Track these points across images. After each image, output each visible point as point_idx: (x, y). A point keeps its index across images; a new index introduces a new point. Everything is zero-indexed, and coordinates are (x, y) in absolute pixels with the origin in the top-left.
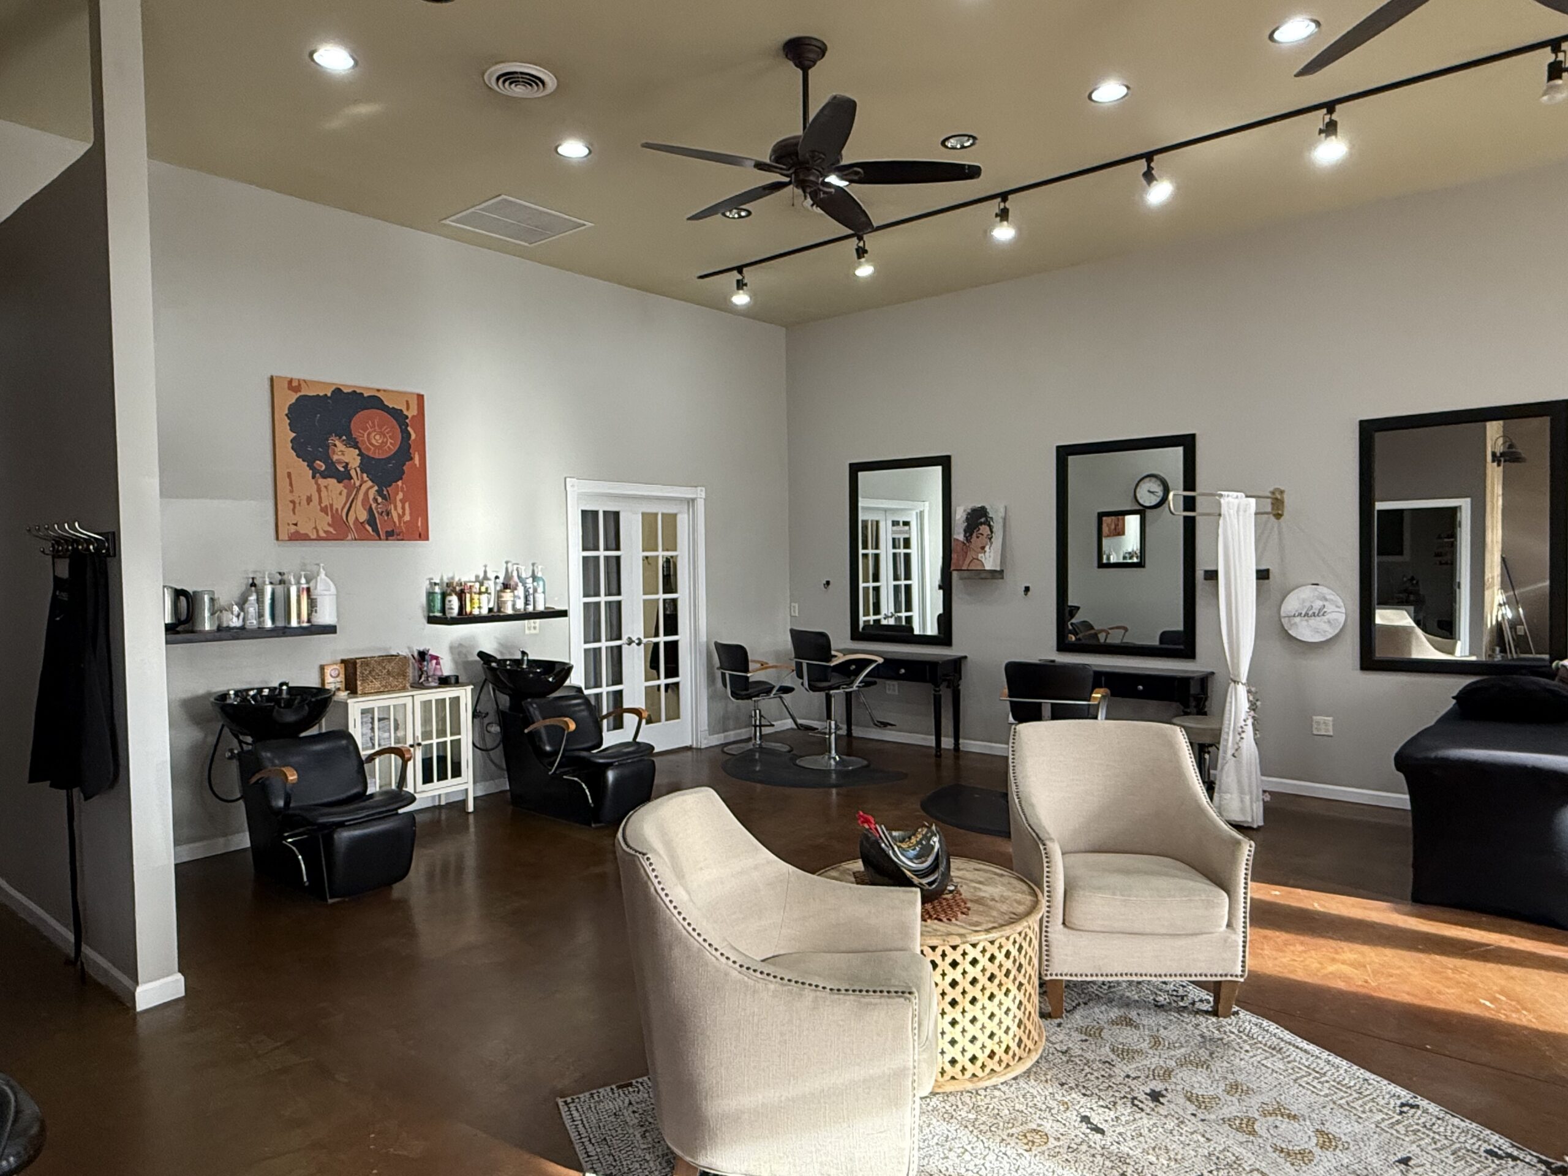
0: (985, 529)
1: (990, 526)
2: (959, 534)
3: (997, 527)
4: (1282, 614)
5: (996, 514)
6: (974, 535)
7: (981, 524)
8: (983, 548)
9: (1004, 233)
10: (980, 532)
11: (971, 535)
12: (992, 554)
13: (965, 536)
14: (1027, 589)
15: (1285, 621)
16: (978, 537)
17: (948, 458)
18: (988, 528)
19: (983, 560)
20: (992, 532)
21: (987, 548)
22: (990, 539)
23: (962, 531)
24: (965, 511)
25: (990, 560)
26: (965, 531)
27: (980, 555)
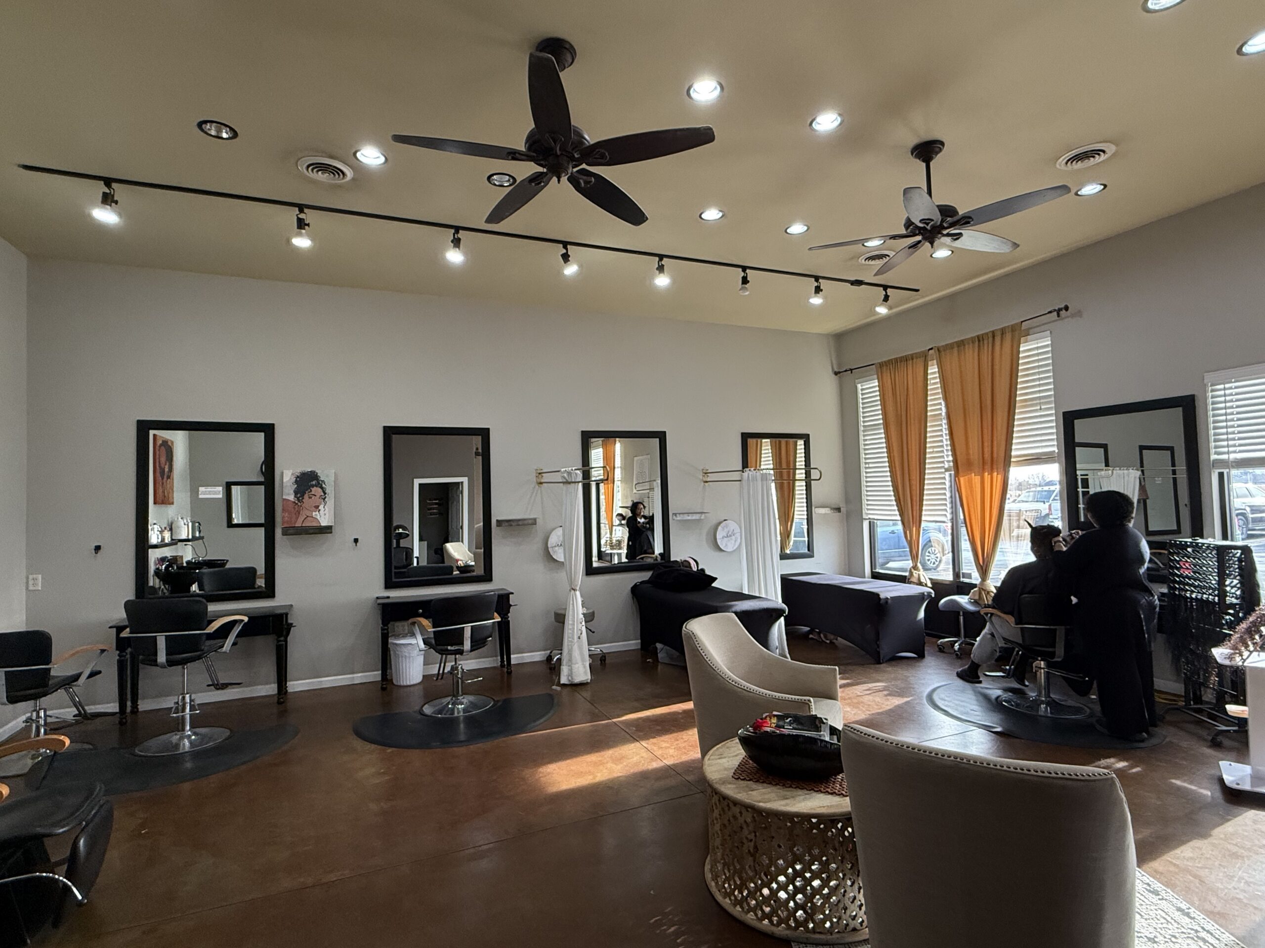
0: (316, 491)
1: (322, 488)
2: (289, 494)
3: (329, 489)
4: (549, 546)
5: (326, 475)
6: (306, 496)
7: (313, 486)
8: (317, 507)
9: (455, 257)
10: (313, 493)
11: (302, 496)
12: (326, 512)
13: (295, 497)
14: (356, 541)
15: (550, 550)
16: (310, 498)
17: (271, 427)
18: (320, 490)
19: (318, 517)
20: (325, 493)
21: (321, 507)
22: (324, 499)
23: (292, 492)
24: (292, 474)
25: (324, 517)
26: (296, 493)
27: (314, 513)
